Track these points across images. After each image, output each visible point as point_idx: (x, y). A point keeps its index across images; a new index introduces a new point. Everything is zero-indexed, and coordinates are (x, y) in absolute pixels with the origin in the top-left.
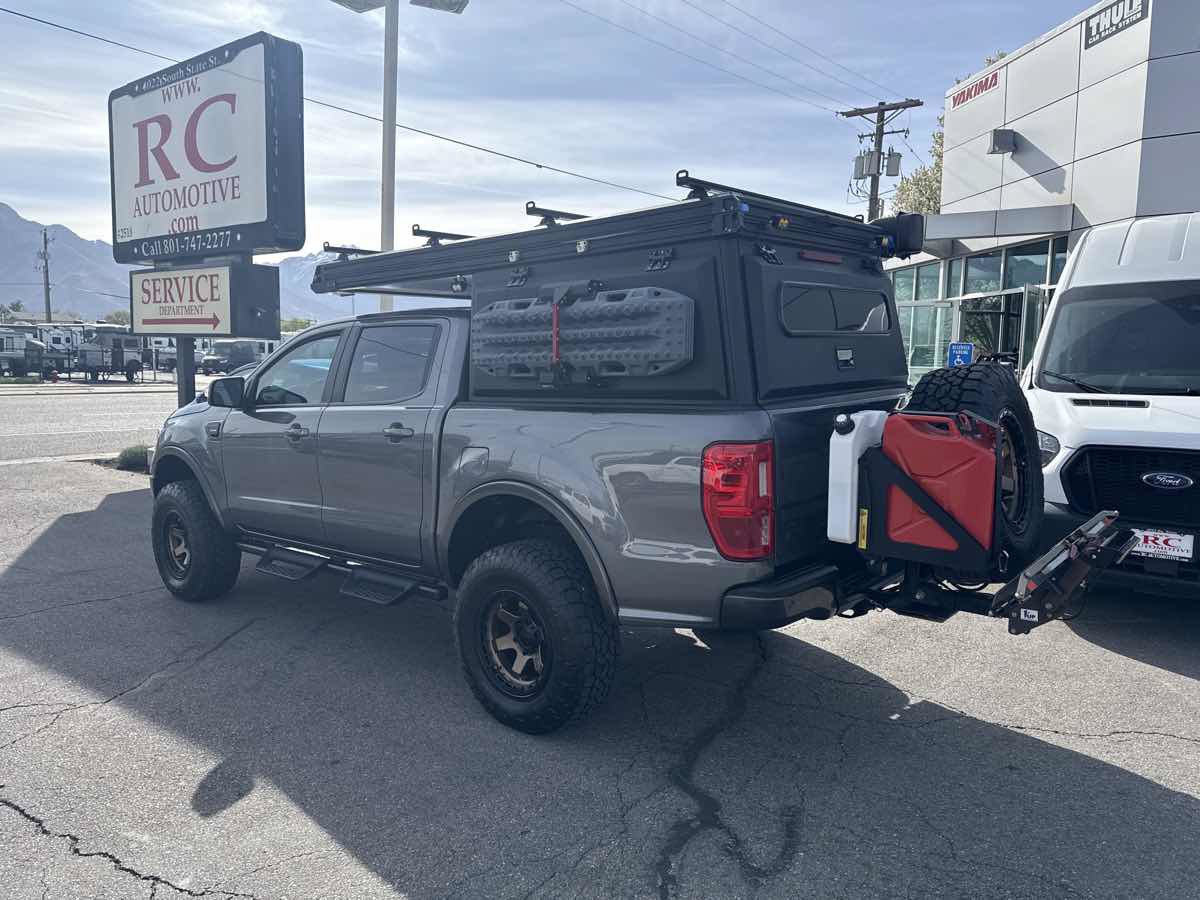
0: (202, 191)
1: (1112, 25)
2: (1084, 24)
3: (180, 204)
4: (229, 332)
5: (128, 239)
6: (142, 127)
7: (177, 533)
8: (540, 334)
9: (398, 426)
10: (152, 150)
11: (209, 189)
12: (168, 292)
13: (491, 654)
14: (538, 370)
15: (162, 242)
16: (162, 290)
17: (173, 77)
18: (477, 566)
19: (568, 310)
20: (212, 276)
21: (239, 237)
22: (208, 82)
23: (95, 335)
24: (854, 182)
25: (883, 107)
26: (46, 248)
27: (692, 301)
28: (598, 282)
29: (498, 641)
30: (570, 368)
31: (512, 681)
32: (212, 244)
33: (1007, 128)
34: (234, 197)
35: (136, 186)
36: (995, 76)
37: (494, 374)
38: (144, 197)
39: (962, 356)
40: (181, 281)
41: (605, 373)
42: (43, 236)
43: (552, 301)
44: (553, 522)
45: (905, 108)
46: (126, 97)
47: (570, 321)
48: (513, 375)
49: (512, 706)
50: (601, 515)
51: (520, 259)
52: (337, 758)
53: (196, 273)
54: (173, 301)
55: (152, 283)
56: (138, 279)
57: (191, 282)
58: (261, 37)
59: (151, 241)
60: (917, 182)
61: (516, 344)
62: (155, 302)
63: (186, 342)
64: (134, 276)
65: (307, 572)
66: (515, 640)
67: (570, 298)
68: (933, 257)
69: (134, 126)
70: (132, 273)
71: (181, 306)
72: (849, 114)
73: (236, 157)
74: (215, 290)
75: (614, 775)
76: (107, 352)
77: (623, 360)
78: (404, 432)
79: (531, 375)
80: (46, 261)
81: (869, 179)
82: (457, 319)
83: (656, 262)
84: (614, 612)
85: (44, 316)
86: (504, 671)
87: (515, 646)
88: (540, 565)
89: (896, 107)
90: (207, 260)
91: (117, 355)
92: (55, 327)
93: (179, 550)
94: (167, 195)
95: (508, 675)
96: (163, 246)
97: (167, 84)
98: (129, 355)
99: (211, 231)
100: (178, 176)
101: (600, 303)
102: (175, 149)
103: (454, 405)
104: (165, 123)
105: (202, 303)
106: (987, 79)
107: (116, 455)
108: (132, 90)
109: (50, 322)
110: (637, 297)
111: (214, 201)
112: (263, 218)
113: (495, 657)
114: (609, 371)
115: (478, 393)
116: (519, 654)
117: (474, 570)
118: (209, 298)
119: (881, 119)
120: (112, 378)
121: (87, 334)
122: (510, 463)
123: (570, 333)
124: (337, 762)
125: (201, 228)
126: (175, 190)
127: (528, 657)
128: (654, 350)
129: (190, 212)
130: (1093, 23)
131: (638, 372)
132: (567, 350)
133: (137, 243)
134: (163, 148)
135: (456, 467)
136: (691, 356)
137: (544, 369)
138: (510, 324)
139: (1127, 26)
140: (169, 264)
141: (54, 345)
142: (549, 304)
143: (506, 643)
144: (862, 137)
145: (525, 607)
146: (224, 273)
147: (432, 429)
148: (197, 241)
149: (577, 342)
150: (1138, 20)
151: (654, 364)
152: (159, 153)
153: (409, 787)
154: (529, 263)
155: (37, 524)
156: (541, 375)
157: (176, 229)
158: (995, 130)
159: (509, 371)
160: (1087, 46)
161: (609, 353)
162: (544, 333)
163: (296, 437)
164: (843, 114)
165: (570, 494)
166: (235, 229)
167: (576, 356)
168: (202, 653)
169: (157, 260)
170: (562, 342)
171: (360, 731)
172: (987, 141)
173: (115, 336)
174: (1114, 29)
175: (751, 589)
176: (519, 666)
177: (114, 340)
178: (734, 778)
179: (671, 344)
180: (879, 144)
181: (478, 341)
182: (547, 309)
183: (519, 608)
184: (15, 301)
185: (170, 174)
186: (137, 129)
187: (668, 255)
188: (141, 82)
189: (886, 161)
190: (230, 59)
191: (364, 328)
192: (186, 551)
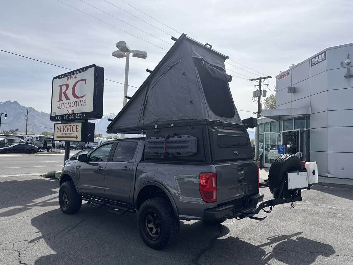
0: (75, 103)
1: (317, 61)
2: (310, 60)
3: (69, 106)
4: (80, 140)
5: (54, 115)
6: (61, 87)
7: (65, 195)
8: (161, 145)
9: (126, 167)
10: (63, 92)
11: (78, 103)
12: (64, 129)
13: (147, 229)
14: (161, 154)
15: (64, 116)
16: (63, 129)
17: (70, 74)
18: (144, 205)
19: (168, 140)
20: (77, 125)
21: (85, 115)
22: (79, 76)
23: (39, 139)
24: (253, 98)
25: (261, 78)
26: (27, 114)
27: (197, 139)
28: (176, 133)
29: (149, 225)
30: (168, 154)
31: (152, 236)
32: (77, 117)
33: (292, 86)
34: (84, 105)
35: (58, 101)
36: (288, 73)
37: (150, 155)
38: (60, 104)
39: (282, 148)
40: (68, 127)
41: (176, 155)
42: (27, 111)
43: (164, 137)
44: (164, 193)
45: (267, 78)
46: (58, 79)
47: (169, 142)
48: (155, 155)
49: (152, 242)
50: (176, 192)
51: (158, 127)
52: (107, 255)
53: (72, 124)
54: (65, 132)
55: (60, 127)
56: (56, 126)
57: (71, 127)
58: (94, 66)
59: (61, 116)
60: (271, 99)
61: (156, 147)
62: (61, 132)
63: (68, 143)
64: (55, 125)
65: (100, 205)
66: (153, 225)
67: (169, 137)
68: (274, 120)
69: (59, 86)
70: (55, 124)
71: (68, 133)
72: (251, 80)
73: (85, 95)
74: (77, 129)
75: (178, 260)
76: (42, 143)
77: (181, 152)
78: (127, 169)
79: (159, 155)
80: (27, 118)
81: (258, 97)
82: (142, 141)
83: (189, 129)
84: (178, 216)
85: (25, 133)
86: (150, 233)
87: (153, 226)
88: (159, 203)
89: (265, 78)
90: (75, 121)
91: (45, 144)
92: (28, 136)
93: (66, 200)
94: (66, 104)
95: (151, 234)
96: (64, 117)
97: (69, 76)
98: (49, 144)
99: (77, 114)
100: (69, 99)
101: (176, 138)
102: (69, 93)
103: (140, 162)
104: (67, 86)
105: (73, 132)
106: (286, 74)
107: (46, 173)
108: (59, 77)
109: (27, 135)
110: (184, 137)
111: (79, 106)
112: (92, 111)
113: (148, 229)
114: (177, 154)
115: (146, 159)
116: (154, 228)
117: (143, 206)
118: (76, 131)
119: (260, 81)
120: (43, 151)
121: (37, 138)
122: (154, 177)
123: (168, 145)
124: (107, 256)
125: (75, 113)
126: (68, 103)
127: (156, 229)
128: (188, 150)
129: (72, 108)
130: (313, 60)
131: (184, 155)
132: (168, 149)
133: (57, 116)
134: (66, 92)
135: (140, 178)
136: (196, 152)
137: (162, 154)
138: (154, 142)
139: (321, 61)
140: (65, 122)
141: (27, 141)
142: (164, 138)
143: (150, 226)
144: (255, 86)
145: (155, 215)
146: (80, 125)
147: (134, 168)
148: (73, 116)
149: (170, 147)
150: (324, 60)
151: (188, 153)
152: (65, 93)
153: (125, 262)
154: (160, 128)
155: (26, 193)
156: (162, 155)
157: (68, 113)
158: (289, 87)
159: (154, 154)
160: (312, 66)
161: (178, 150)
162: (162, 145)
163: (100, 170)
164: (250, 80)
165: (169, 186)
166: (84, 113)
167: (170, 151)
168: (72, 228)
169: (62, 121)
170: (166, 147)
171: (113, 248)
172: (287, 90)
173: (45, 139)
174: (318, 62)
175: (211, 210)
176: (154, 232)
177: (44, 140)
178: (209, 262)
179: (192, 149)
180: (260, 88)
181: (147, 146)
182: (163, 139)
183: (154, 215)
184: (17, 128)
185: (67, 98)
186: (59, 87)
187: (191, 128)
188: (62, 75)
189: (262, 93)
190: (86, 70)
191: (118, 142)
192: (67, 200)
